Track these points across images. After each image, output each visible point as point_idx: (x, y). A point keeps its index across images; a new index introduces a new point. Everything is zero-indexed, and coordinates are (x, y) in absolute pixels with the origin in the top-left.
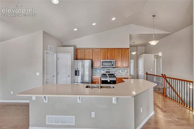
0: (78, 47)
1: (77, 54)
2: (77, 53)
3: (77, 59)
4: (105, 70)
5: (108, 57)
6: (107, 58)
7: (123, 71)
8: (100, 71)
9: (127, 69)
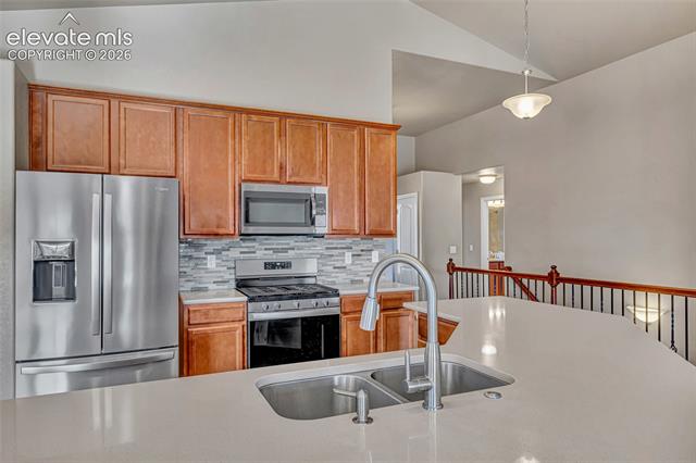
0: (43, 74)
1: (38, 129)
2: (38, 118)
3: (36, 165)
4: (259, 254)
5: (282, 168)
6: (276, 176)
7: (359, 255)
8: (224, 264)
9: (382, 246)
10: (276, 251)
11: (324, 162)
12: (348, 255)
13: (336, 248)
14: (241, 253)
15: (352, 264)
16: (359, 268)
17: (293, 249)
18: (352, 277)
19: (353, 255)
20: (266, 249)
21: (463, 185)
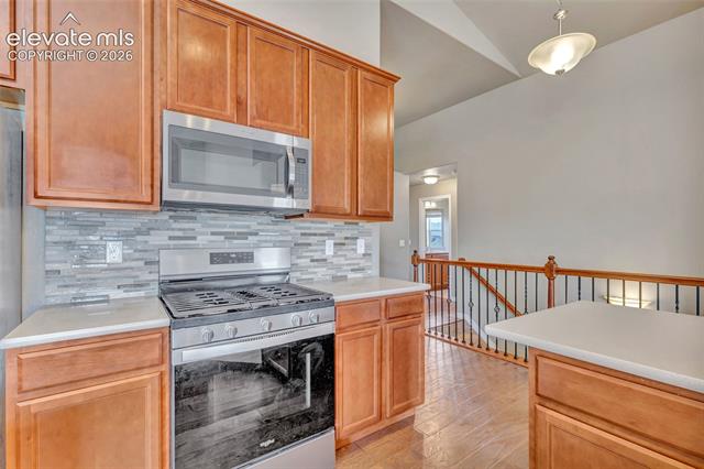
5: (239, 102)
6: (230, 113)
7: (344, 244)
8: (137, 255)
9: (369, 233)
10: (229, 236)
11: (304, 105)
12: (330, 243)
13: (315, 235)
14: (170, 238)
15: (335, 255)
16: (342, 261)
17: (256, 234)
18: (333, 272)
19: (335, 244)
20: (213, 234)
21: (410, 186)
